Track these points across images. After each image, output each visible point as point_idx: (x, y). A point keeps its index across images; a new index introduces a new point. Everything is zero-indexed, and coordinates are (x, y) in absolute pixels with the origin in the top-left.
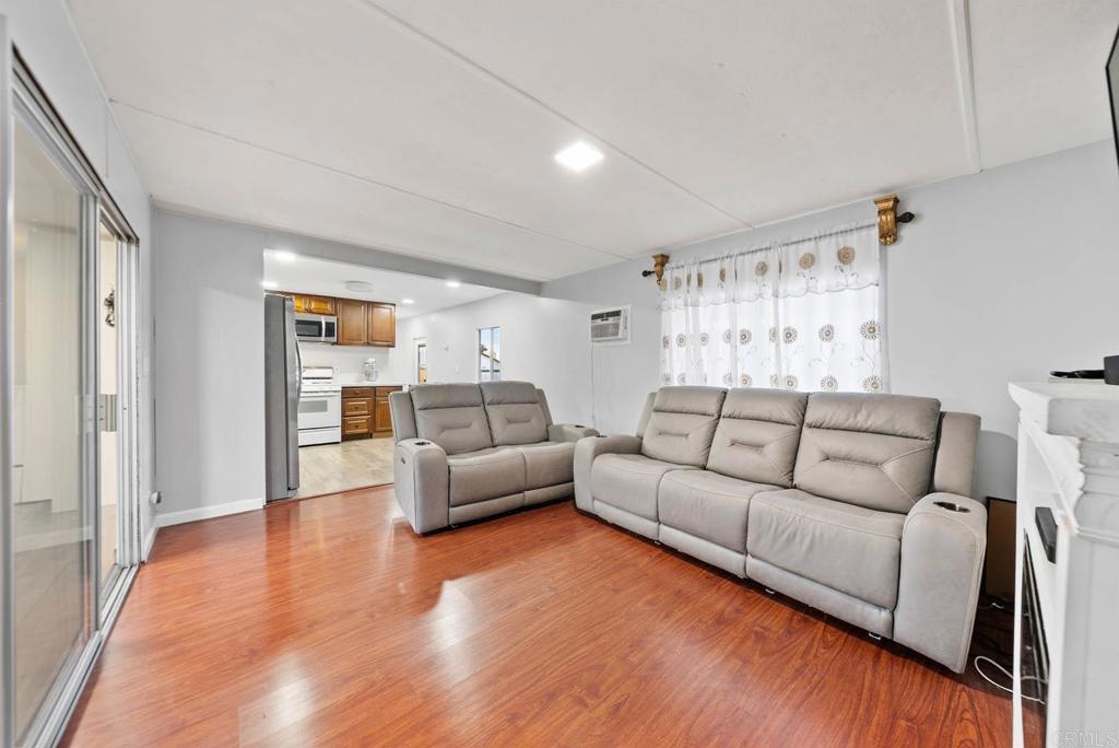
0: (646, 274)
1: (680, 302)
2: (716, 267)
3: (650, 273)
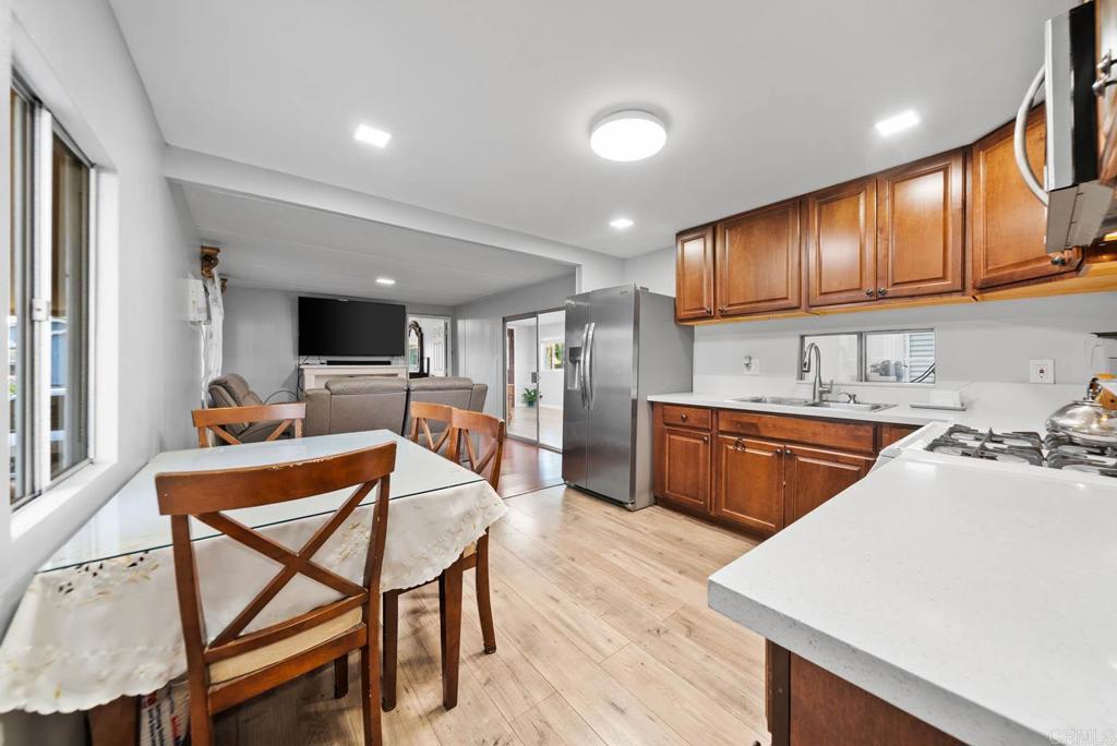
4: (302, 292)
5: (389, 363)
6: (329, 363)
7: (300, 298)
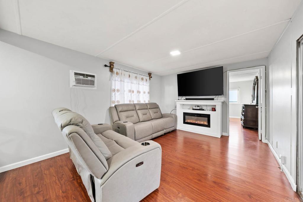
0: (106, 66)
1: (119, 79)
2: (128, 73)
3: (107, 66)
5: (213, 99)
7: (178, 75)
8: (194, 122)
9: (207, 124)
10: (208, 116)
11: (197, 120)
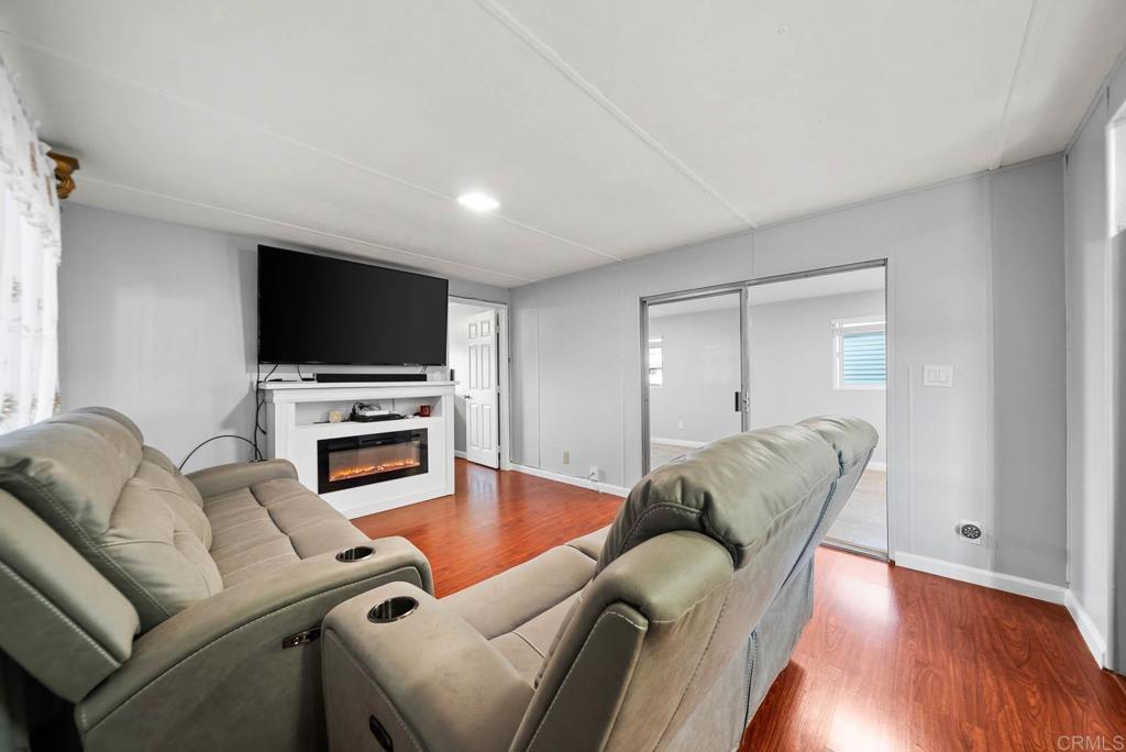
4: (264, 238)
5: (422, 378)
6: (322, 378)
7: (263, 250)
8: (368, 470)
9: (418, 464)
10: (421, 434)
11: (380, 461)
